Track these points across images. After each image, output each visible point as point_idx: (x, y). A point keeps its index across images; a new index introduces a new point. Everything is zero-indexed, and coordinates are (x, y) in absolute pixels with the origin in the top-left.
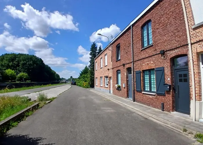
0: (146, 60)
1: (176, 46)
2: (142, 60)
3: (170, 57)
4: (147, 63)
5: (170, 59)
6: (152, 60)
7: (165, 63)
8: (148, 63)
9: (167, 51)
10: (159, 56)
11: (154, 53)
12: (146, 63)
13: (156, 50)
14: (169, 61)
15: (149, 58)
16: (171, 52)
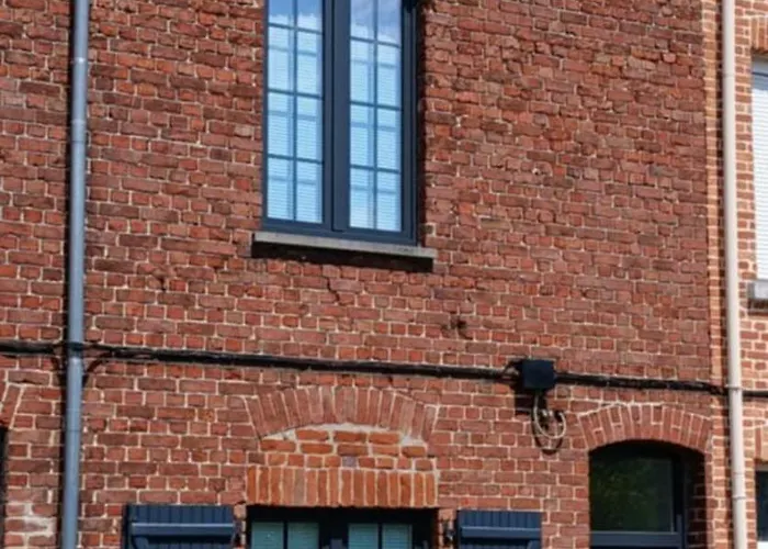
0: (326, 389)
1: (640, 370)
2: (262, 376)
3: (589, 435)
4: (339, 436)
5: (591, 453)
6: (409, 409)
7: (549, 480)
8: (361, 437)
9: (567, 379)
10: (492, 401)
11: (439, 350)
12: (330, 429)
13: (461, 324)
14: (580, 470)
15: (370, 377)
16: (603, 402)
